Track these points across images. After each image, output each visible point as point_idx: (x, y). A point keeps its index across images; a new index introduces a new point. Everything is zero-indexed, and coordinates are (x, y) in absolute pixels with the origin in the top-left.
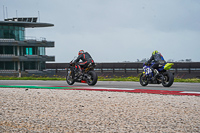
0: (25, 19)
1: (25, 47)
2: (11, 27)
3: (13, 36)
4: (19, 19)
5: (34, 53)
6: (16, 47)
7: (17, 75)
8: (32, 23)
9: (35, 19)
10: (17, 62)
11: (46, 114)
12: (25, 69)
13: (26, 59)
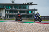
0: (29, 3)
1: (29, 11)
2: (25, 5)
3: (25, 8)
4: (27, 3)
5: (31, 13)
6: (26, 11)
7: (26, 19)
8: (31, 4)
9: (32, 3)
10: (26, 15)
11: (35, 30)
12: (29, 17)
13: (29, 15)
